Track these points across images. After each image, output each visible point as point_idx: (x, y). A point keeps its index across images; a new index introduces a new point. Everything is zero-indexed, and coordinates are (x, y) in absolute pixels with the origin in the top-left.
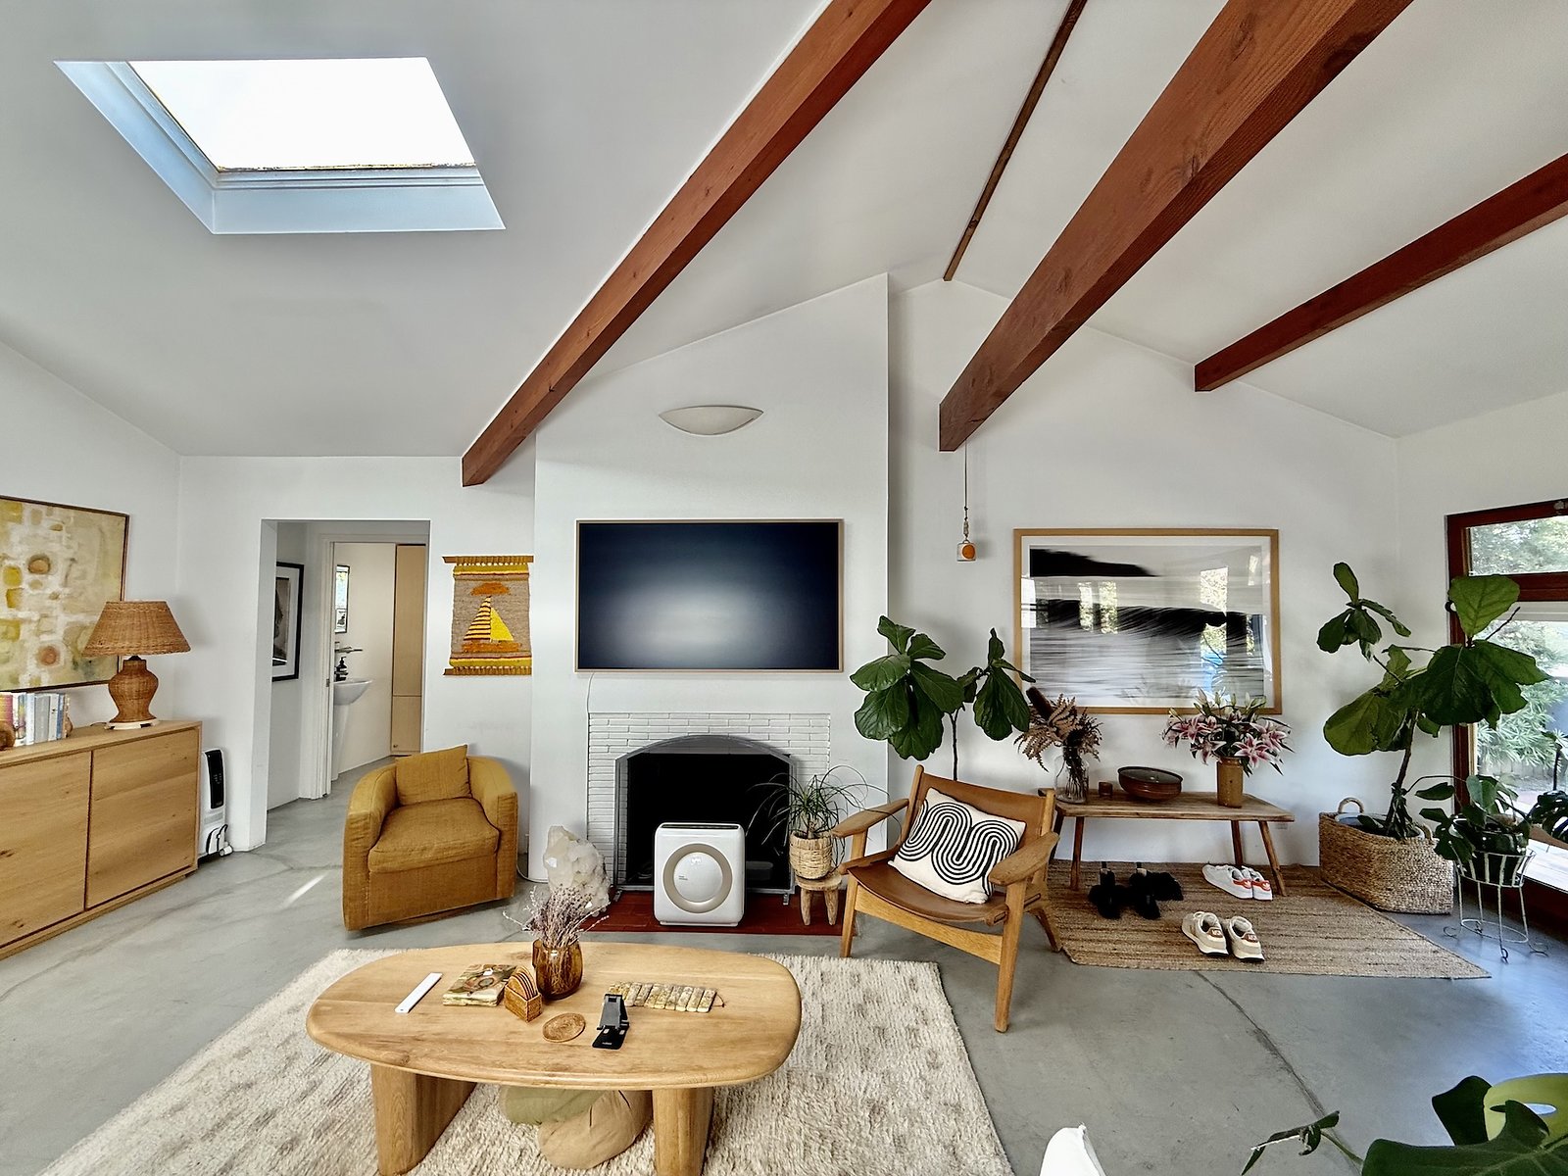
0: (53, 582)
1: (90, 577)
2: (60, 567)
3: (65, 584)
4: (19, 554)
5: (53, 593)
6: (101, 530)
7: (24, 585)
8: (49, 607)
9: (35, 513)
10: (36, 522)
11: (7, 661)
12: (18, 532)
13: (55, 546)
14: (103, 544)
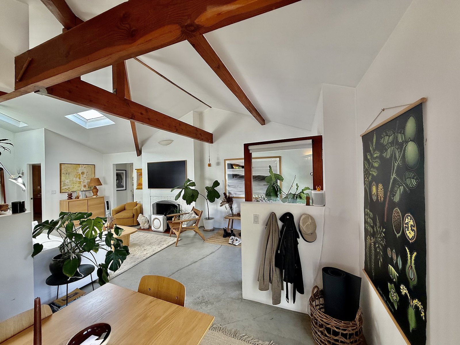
0: (85, 176)
1: (90, 174)
2: (86, 173)
3: (86, 176)
6: (91, 167)
7: (81, 176)
8: (84, 179)
9: (82, 166)
10: (82, 167)
11: (79, 187)
12: (80, 169)
13: (85, 170)
14: (91, 169)
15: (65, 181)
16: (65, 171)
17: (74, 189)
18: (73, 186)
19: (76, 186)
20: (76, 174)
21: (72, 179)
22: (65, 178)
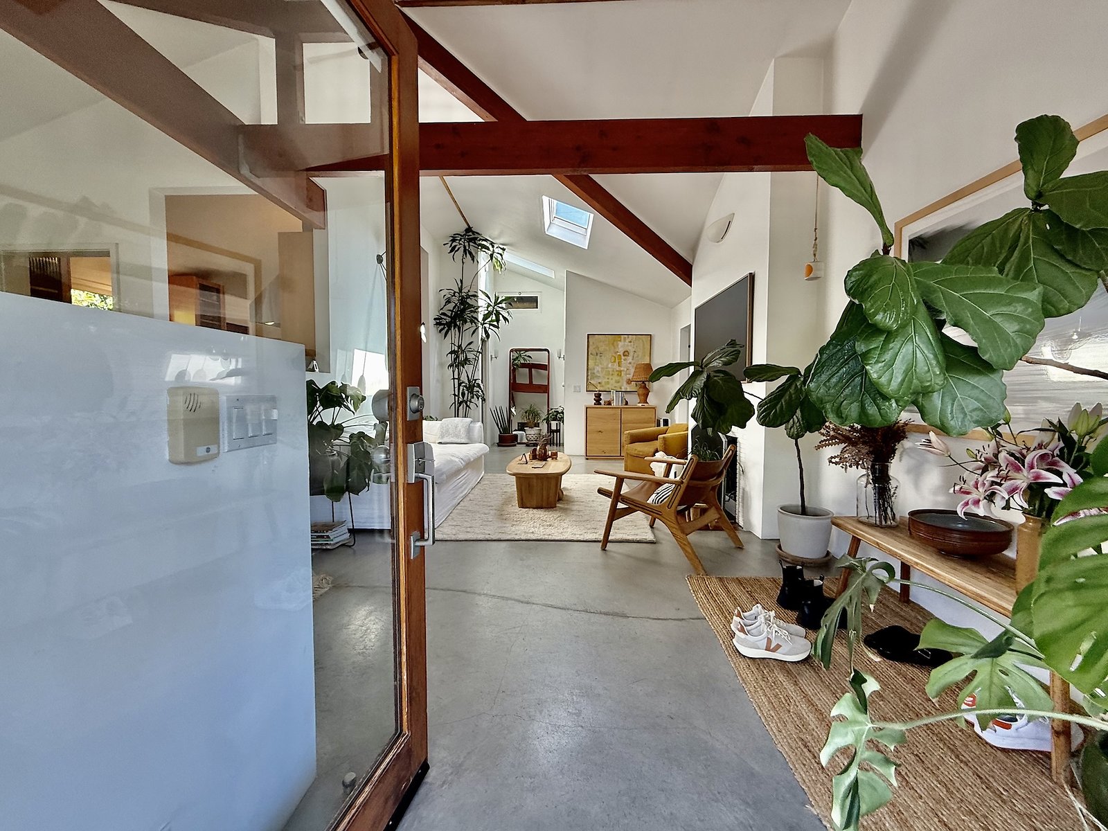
0: (630, 359)
1: (640, 356)
2: (631, 354)
3: (633, 359)
4: (621, 352)
5: (630, 362)
6: (643, 341)
7: (622, 360)
8: (628, 367)
9: (625, 338)
10: (625, 341)
11: (618, 382)
12: (620, 344)
13: (630, 348)
14: (644, 345)
15: (594, 369)
16: (595, 348)
17: (607, 386)
18: (606, 380)
19: (612, 379)
20: (614, 355)
21: (605, 364)
22: (595, 363)
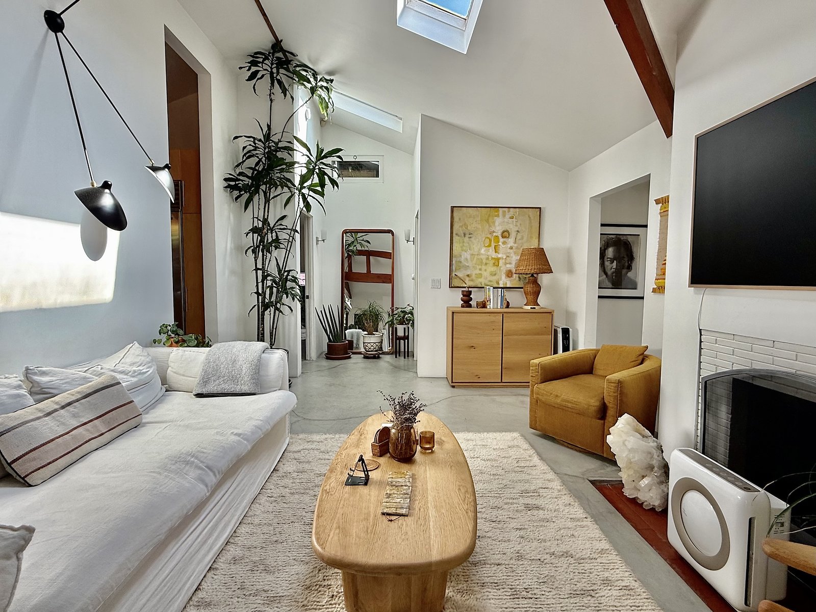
0: (511, 242)
1: (525, 239)
2: (513, 234)
3: (515, 243)
4: (498, 229)
5: (511, 246)
6: (529, 216)
7: (500, 243)
8: (509, 253)
9: (504, 213)
10: (504, 216)
11: (495, 275)
12: (498, 221)
13: (511, 226)
14: (530, 222)
15: (461, 256)
16: (461, 227)
17: (480, 280)
18: (478, 272)
19: (485, 270)
20: (489, 236)
21: (476, 249)
22: (462, 247)
